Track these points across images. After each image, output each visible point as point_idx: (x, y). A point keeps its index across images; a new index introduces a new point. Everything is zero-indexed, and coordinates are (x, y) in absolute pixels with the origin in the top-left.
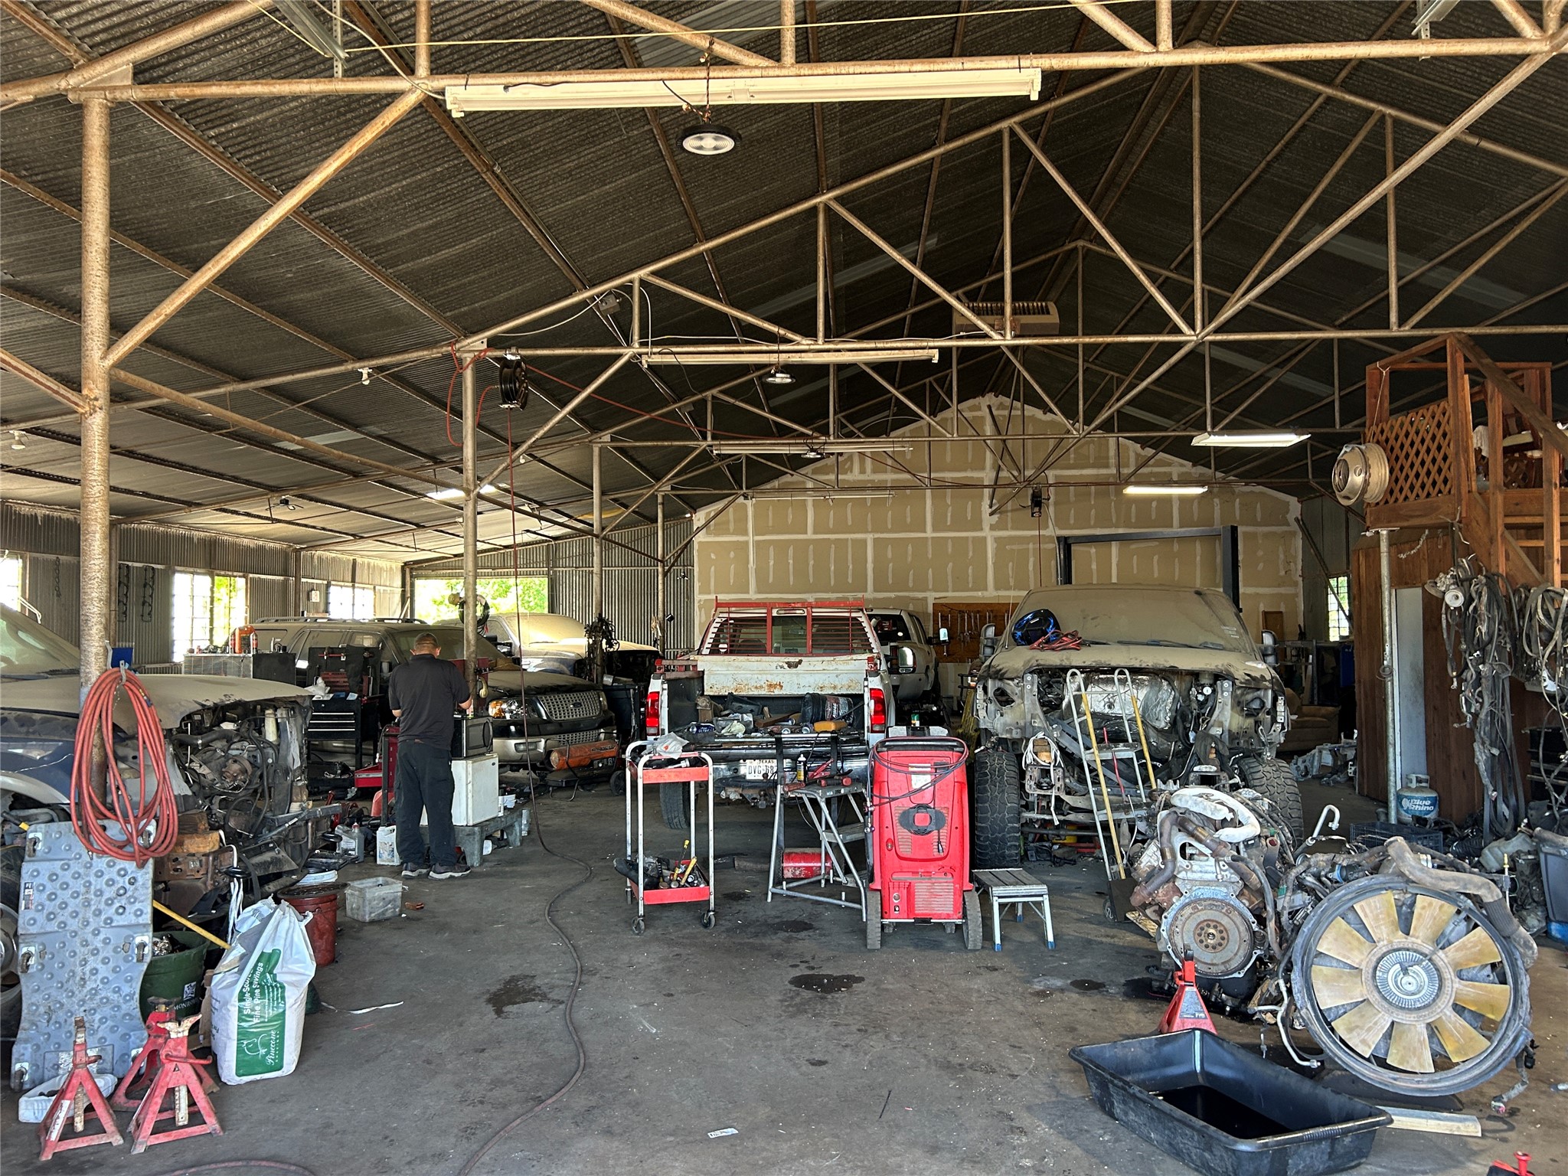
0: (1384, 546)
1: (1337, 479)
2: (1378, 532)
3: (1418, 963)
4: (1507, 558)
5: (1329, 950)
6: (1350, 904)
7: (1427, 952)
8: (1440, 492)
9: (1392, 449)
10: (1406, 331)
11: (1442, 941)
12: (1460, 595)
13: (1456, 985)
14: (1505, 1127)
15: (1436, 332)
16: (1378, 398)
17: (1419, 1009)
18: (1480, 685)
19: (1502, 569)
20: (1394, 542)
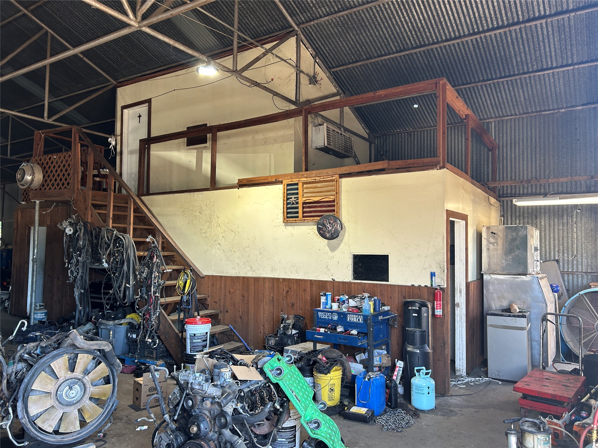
0: (37, 208)
1: (18, 176)
2: (35, 202)
3: (76, 383)
4: (92, 216)
5: (37, 387)
6: (48, 364)
7: (80, 377)
8: (66, 188)
9: (45, 168)
10: (50, 121)
11: (86, 372)
12: (72, 229)
13: (91, 389)
14: (103, 443)
15: (62, 125)
16: (39, 147)
17: (75, 403)
18: (77, 265)
19: (89, 221)
20: (42, 207)
